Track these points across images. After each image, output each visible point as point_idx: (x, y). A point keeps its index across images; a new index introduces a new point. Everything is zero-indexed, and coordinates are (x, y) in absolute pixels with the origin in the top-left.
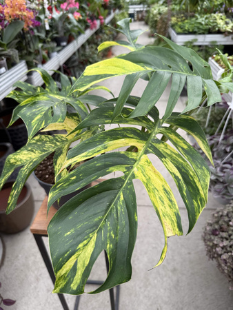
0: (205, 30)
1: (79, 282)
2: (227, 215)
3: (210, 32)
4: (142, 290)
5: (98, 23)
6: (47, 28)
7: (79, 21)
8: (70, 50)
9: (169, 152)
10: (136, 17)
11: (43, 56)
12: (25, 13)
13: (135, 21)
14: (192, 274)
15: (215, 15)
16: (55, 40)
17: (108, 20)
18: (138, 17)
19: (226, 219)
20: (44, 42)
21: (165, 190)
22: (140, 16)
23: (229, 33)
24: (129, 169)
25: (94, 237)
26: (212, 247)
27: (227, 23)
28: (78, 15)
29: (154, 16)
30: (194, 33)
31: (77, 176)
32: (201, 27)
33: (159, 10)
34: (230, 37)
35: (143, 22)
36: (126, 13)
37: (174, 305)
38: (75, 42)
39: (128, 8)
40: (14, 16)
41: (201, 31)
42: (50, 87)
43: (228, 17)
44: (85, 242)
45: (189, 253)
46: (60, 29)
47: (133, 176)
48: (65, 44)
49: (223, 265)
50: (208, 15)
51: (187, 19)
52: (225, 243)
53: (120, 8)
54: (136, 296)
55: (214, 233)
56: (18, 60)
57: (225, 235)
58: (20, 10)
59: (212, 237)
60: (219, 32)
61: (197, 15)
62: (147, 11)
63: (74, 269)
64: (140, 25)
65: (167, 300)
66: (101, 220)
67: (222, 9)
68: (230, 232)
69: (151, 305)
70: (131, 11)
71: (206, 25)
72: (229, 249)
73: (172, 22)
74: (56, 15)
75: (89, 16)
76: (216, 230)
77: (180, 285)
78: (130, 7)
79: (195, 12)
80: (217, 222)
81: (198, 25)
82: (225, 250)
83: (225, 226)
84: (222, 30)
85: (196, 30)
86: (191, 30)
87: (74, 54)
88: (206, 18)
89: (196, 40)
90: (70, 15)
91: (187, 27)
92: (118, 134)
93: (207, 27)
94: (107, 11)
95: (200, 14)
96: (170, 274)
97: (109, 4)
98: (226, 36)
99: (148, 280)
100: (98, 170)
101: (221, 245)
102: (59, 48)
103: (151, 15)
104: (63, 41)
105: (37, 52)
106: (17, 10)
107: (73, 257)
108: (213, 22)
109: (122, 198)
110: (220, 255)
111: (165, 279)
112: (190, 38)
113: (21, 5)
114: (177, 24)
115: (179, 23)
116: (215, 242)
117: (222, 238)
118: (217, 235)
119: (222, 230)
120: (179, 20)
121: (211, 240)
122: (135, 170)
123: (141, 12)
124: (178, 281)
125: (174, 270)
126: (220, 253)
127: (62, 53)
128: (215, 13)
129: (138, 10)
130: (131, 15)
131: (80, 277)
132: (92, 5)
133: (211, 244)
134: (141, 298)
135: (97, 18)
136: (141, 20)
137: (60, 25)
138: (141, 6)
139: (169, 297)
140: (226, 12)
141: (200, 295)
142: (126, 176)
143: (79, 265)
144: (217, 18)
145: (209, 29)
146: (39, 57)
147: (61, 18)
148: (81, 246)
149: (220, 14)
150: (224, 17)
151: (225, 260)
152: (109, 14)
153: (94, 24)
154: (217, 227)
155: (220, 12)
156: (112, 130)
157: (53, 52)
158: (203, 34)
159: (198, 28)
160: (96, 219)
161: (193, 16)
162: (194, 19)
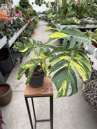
0: (70, 23)
1: (65, 93)
2: (90, 85)
3: (72, 24)
4: (60, 121)
5: (29, 21)
6: (12, 23)
7: (23, 20)
8: (20, 31)
9: (78, 59)
10: (41, 18)
11: (12, 34)
12: (6, 18)
13: (41, 20)
14: (78, 112)
15: (73, 18)
16: (15, 28)
17: (32, 20)
18: (42, 19)
19: (90, 86)
20: (11, 28)
21: (81, 69)
22: (43, 18)
23: (79, 24)
24: (69, 64)
25: (66, 81)
26: (86, 97)
27: (78, 21)
28: (22, 18)
29: (50, 18)
30: (66, 24)
31: (55, 67)
32: (69, 22)
33: (51, 16)
34: (79, 26)
35: (45, 21)
36: (38, 17)
37: (73, 125)
38: (22, 28)
39: (38, 15)
40: (2, 19)
41: (69, 24)
42: (29, 44)
43: (77, 19)
44: (63, 83)
45: (75, 105)
46: (16, 24)
47: (71, 66)
48: (18, 29)
49: (91, 102)
50: (70, 18)
51: (63, 19)
52: (91, 94)
53: (36, 15)
54: (58, 123)
55: (87, 92)
56: (3, 36)
57: (90, 92)
58: (5, 17)
59: (86, 93)
60: (75, 24)
61: (66, 18)
62: (46, 17)
63: (62, 90)
64: (43, 21)
65: (70, 123)
66: (66, 77)
67: (75, 16)
68: (92, 90)
69: (64, 126)
70: (39, 16)
71: (71, 21)
72: (93, 96)
73: (58, 21)
74: (15, 18)
75: (26, 18)
76: (87, 91)
77: (74, 117)
78: (39, 15)
79: (65, 17)
80: (87, 88)
81: (68, 22)
82: (91, 97)
83: (90, 89)
84: (76, 23)
85: (67, 23)
86: (65, 24)
87: (22, 33)
88: (70, 19)
89: (67, 27)
90: (20, 18)
91: (64, 22)
92: (63, 55)
93: (71, 22)
94: (31, 17)
95: (67, 17)
96: (70, 113)
97: (32, 14)
98: (78, 25)
99: (62, 117)
100: (60, 65)
101: (90, 95)
102: (17, 31)
103: (48, 18)
104: (18, 28)
105: (9, 32)
106: (3, 17)
107: (61, 87)
108: (73, 21)
109: (69, 72)
110: (90, 99)
111: (68, 116)
112: (65, 26)
113: (5, 15)
114: (60, 21)
115: (61, 21)
116: (88, 95)
117: (90, 93)
118: (88, 92)
119: (89, 90)
120: (60, 20)
121: (86, 95)
122: (70, 64)
123: (43, 17)
124: (73, 116)
125: (71, 112)
126: (90, 98)
127: (18, 32)
128: (73, 17)
129: (42, 16)
130: (40, 18)
131: (65, 92)
132: (27, 14)
133: (86, 96)
134: (60, 124)
135: (29, 19)
136: (43, 20)
137: (16, 22)
138: (43, 14)
139: (71, 122)
140: (77, 17)
141: (82, 120)
142: (69, 66)
143: (63, 89)
144: (74, 19)
145: (72, 23)
146: (10, 34)
147: (16, 19)
148: (62, 84)
149: (75, 18)
150: (76, 19)
151: (92, 100)
152: (32, 18)
153: (28, 21)
154: (87, 89)
155: (75, 17)
156: (61, 54)
157: (14, 32)
158: (70, 25)
159: (68, 23)
160: (65, 77)
161: (65, 18)
162: (66, 19)
